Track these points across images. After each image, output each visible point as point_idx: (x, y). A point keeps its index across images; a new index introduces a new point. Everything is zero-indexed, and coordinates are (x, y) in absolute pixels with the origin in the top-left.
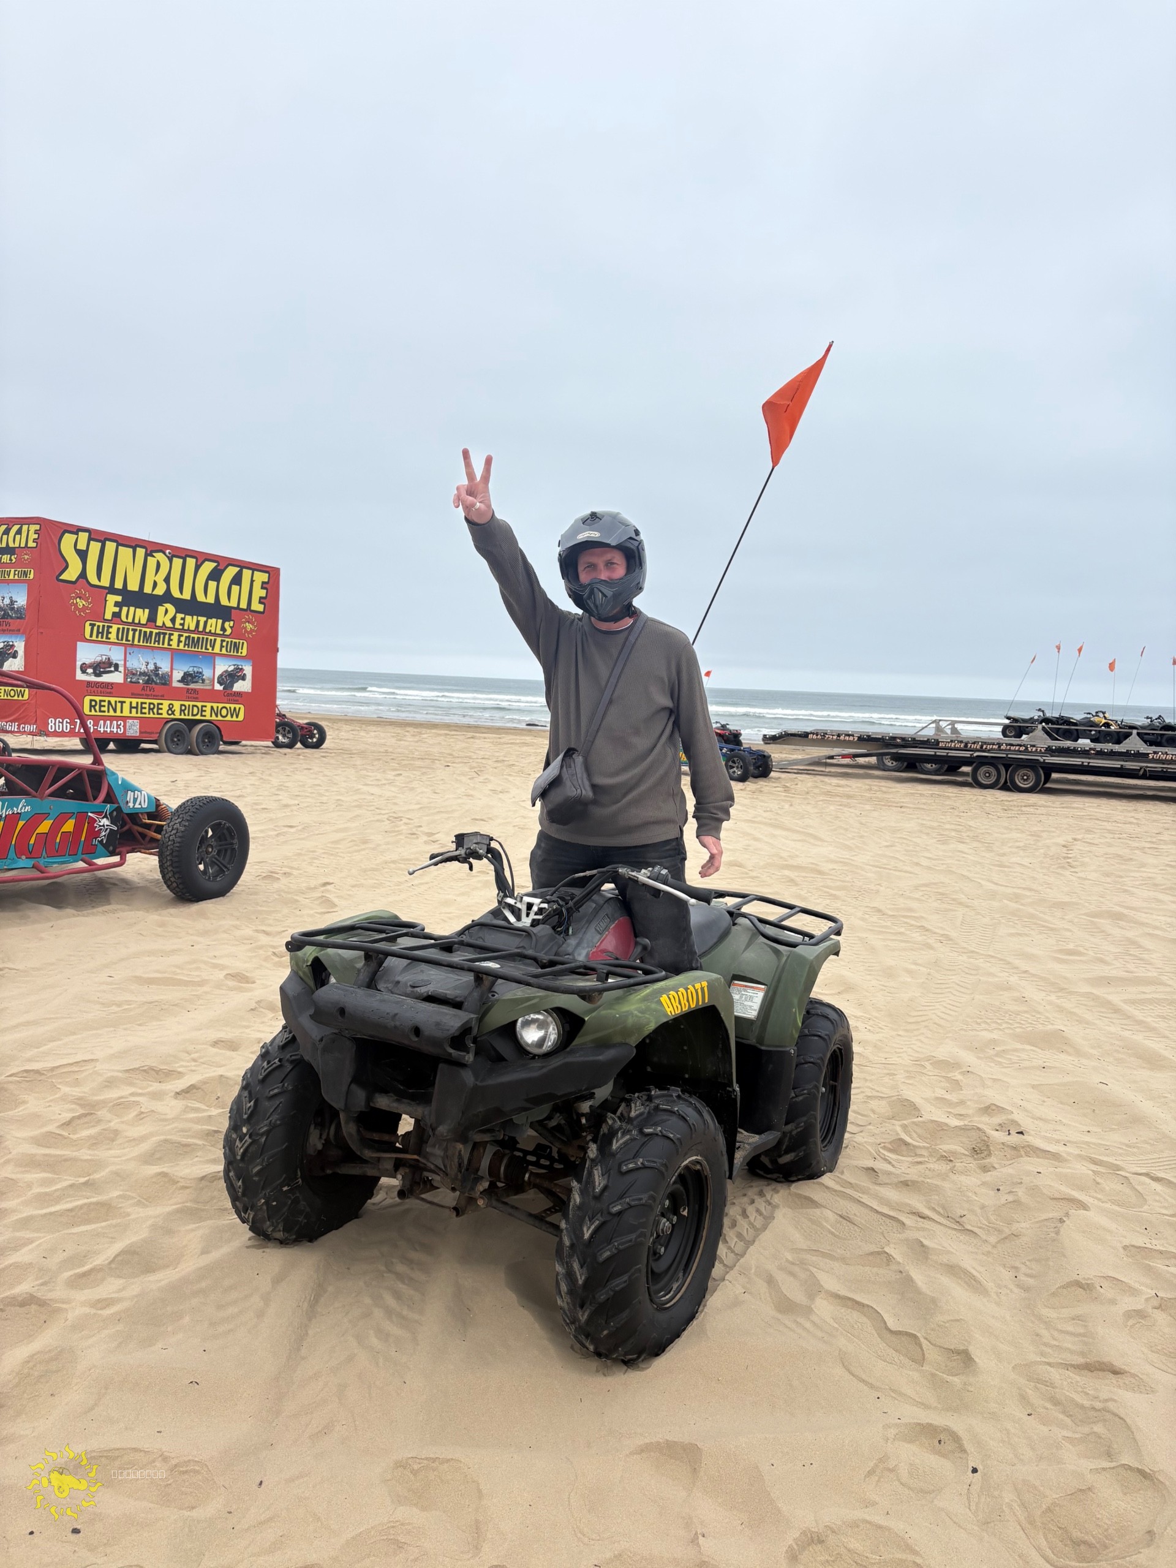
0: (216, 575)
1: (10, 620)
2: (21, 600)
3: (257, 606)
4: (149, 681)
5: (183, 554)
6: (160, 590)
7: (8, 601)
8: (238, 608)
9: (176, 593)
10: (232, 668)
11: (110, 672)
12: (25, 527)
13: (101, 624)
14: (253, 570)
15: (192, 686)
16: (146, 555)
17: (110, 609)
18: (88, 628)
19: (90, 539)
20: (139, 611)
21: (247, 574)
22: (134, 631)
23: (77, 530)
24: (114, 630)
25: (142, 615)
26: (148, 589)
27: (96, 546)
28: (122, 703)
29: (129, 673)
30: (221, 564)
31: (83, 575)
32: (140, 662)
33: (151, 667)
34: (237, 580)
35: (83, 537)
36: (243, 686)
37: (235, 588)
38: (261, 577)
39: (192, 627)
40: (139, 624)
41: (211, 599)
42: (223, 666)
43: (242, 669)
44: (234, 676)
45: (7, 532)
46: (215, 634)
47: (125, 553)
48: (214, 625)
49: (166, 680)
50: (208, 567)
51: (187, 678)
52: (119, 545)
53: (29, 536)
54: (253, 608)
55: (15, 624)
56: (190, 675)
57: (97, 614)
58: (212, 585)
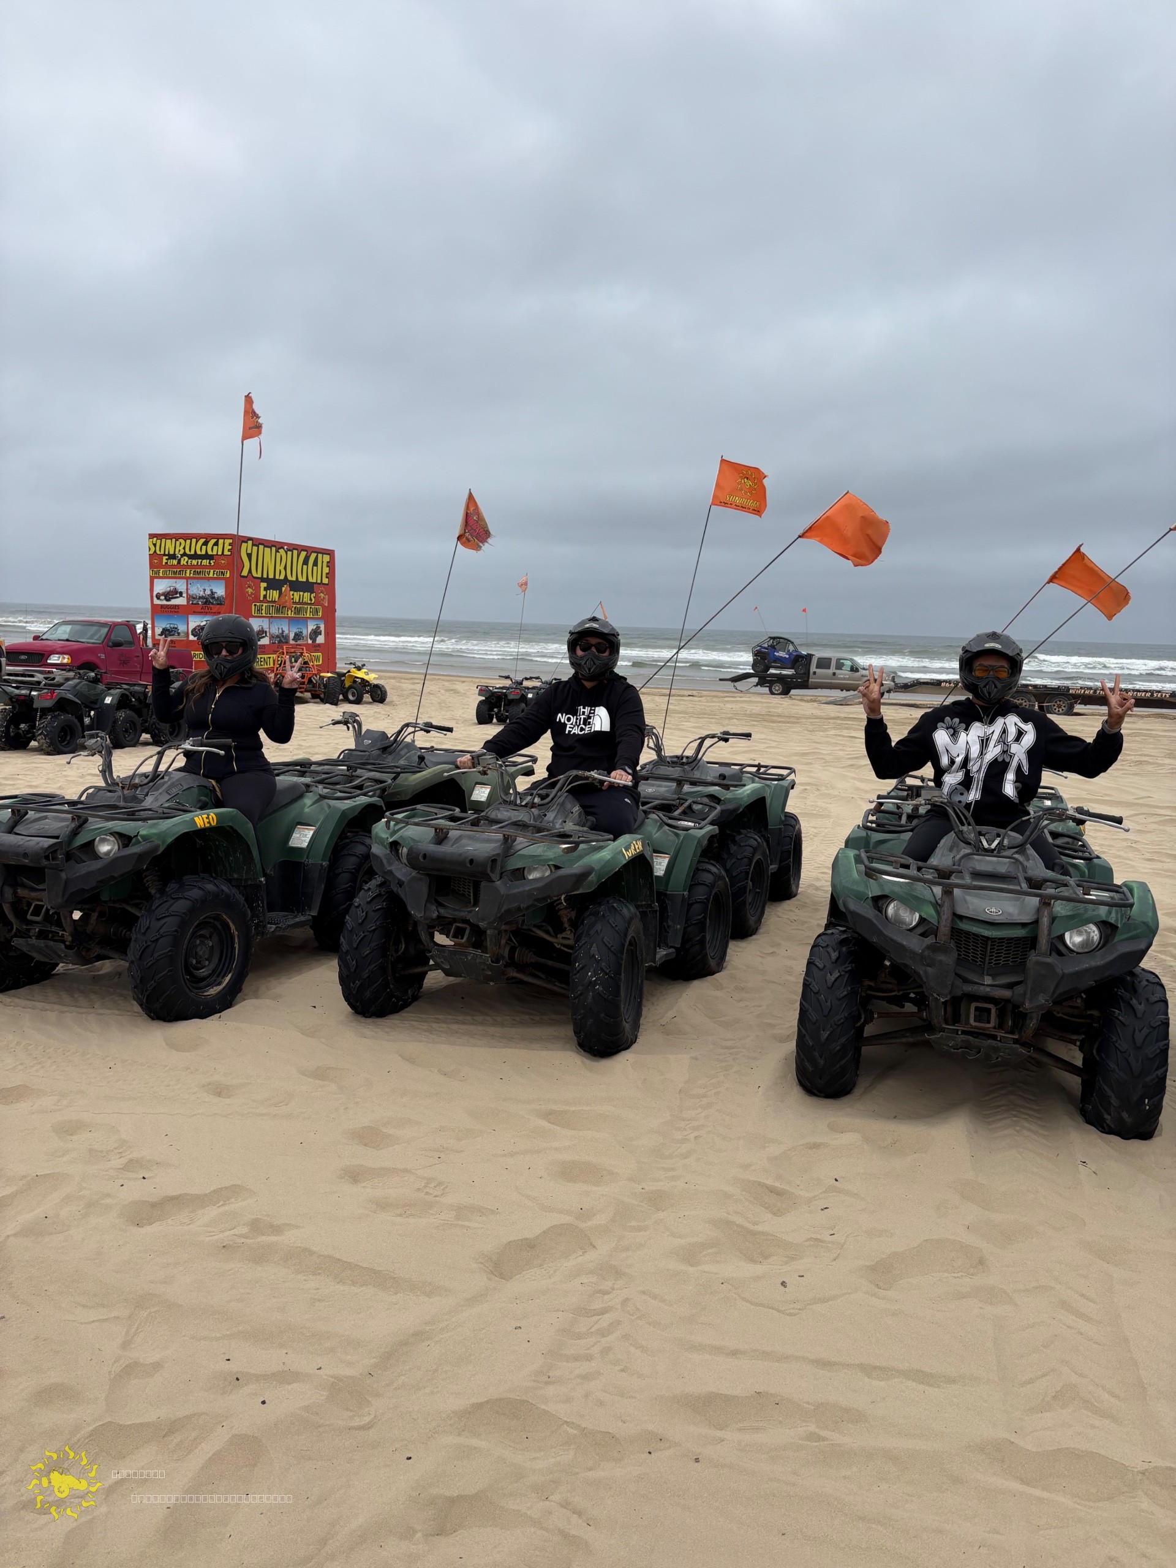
0: (306, 562)
1: (211, 605)
2: (220, 591)
3: (325, 581)
4: (280, 642)
5: (292, 547)
6: (282, 577)
7: (208, 592)
8: (316, 583)
9: (289, 578)
10: (315, 627)
11: (264, 637)
12: (221, 541)
13: (258, 604)
14: (323, 554)
15: (299, 642)
16: (277, 551)
17: (263, 593)
18: (253, 607)
19: (253, 545)
20: (275, 592)
21: (320, 556)
22: (272, 606)
23: (246, 539)
24: (264, 608)
25: (275, 594)
26: (277, 577)
27: (255, 548)
28: (270, 658)
29: (272, 637)
30: (309, 550)
31: (250, 571)
32: (275, 630)
33: (280, 631)
34: (315, 564)
35: (250, 542)
36: (321, 639)
37: (315, 568)
38: (327, 558)
39: (297, 601)
40: (275, 602)
41: (304, 580)
42: (311, 626)
43: (319, 627)
44: (316, 633)
45: (206, 544)
46: (307, 604)
47: (267, 550)
48: (306, 596)
49: (287, 638)
50: (303, 554)
51: (296, 637)
52: (265, 546)
53: (225, 546)
54: (323, 582)
56: (297, 635)
57: (256, 598)
58: (305, 567)
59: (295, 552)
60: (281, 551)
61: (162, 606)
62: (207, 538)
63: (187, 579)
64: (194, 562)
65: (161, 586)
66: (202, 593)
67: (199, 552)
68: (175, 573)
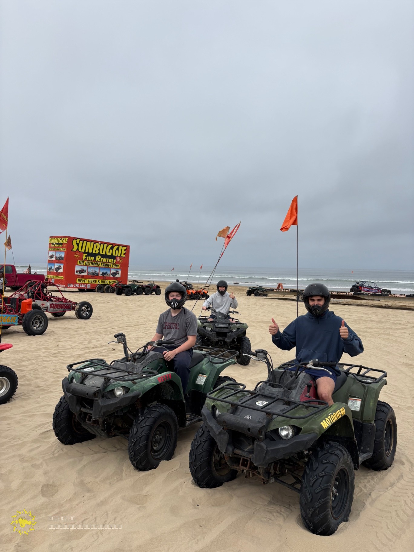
0: (112, 248)
1: (60, 260)
2: (63, 255)
3: (123, 255)
4: (93, 275)
5: (104, 243)
6: (97, 252)
7: (60, 256)
8: (118, 256)
9: (101, 253)
10: (115, 271)
11: (84, 272)
12: (65, 238)
13: (82, 261)
14: (122, 246)
15: (105, 276)
16: (94, 244)
17: (84, 257)
18: (78, 262)
20: (92, 258)
21: (120, 247)
22: (90, 262)
24: (85, 262)
26: (94, 252)
27: (81, 242)
28: (86, 280)
29: (88, 273)
30: (113, 245)
31: (78, 249)
32: (91, 270)
33: (94, 271)
34: (118, 249)
35: (78, 240)
36: (118, 276)
37: (117, 251)
38: (124, 248)
39: (105, 261)
40: (91, 261)
41: (110, 254)
42: (113, 271)
43: (118, 272)
44: (116, 273)
45: (61, 239)
46: (111, 263)
47: (89, 243)
48: (111, 260)
49: (98, 274)
50: (110, 246)
51: (103, 274)
52: (87, 241)
53: (66, 240)
54: (122, 256)
55: (61, 261)
56: (104, 273)
57: (81, 258)
58: (111, 250)
59: (106, 245)
60: (97, 244)
61: (50, 260)
62: (62, 237)
63: (56, 251)
64: (58, 246)
65: (50, 254)
66: (59, 256)
67: (59, 243)
68: (53, 249)
